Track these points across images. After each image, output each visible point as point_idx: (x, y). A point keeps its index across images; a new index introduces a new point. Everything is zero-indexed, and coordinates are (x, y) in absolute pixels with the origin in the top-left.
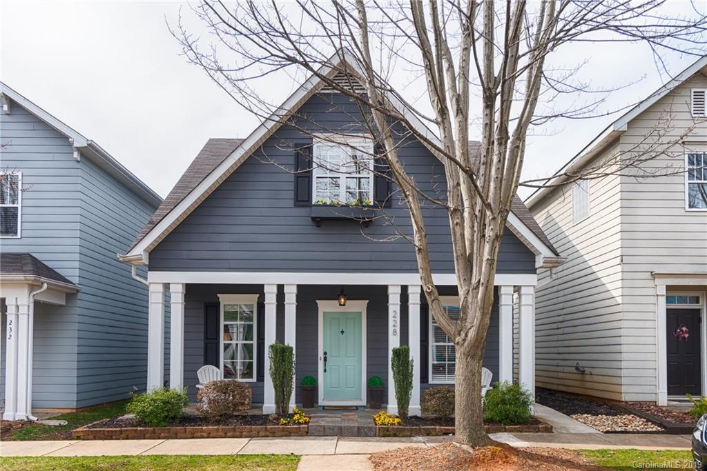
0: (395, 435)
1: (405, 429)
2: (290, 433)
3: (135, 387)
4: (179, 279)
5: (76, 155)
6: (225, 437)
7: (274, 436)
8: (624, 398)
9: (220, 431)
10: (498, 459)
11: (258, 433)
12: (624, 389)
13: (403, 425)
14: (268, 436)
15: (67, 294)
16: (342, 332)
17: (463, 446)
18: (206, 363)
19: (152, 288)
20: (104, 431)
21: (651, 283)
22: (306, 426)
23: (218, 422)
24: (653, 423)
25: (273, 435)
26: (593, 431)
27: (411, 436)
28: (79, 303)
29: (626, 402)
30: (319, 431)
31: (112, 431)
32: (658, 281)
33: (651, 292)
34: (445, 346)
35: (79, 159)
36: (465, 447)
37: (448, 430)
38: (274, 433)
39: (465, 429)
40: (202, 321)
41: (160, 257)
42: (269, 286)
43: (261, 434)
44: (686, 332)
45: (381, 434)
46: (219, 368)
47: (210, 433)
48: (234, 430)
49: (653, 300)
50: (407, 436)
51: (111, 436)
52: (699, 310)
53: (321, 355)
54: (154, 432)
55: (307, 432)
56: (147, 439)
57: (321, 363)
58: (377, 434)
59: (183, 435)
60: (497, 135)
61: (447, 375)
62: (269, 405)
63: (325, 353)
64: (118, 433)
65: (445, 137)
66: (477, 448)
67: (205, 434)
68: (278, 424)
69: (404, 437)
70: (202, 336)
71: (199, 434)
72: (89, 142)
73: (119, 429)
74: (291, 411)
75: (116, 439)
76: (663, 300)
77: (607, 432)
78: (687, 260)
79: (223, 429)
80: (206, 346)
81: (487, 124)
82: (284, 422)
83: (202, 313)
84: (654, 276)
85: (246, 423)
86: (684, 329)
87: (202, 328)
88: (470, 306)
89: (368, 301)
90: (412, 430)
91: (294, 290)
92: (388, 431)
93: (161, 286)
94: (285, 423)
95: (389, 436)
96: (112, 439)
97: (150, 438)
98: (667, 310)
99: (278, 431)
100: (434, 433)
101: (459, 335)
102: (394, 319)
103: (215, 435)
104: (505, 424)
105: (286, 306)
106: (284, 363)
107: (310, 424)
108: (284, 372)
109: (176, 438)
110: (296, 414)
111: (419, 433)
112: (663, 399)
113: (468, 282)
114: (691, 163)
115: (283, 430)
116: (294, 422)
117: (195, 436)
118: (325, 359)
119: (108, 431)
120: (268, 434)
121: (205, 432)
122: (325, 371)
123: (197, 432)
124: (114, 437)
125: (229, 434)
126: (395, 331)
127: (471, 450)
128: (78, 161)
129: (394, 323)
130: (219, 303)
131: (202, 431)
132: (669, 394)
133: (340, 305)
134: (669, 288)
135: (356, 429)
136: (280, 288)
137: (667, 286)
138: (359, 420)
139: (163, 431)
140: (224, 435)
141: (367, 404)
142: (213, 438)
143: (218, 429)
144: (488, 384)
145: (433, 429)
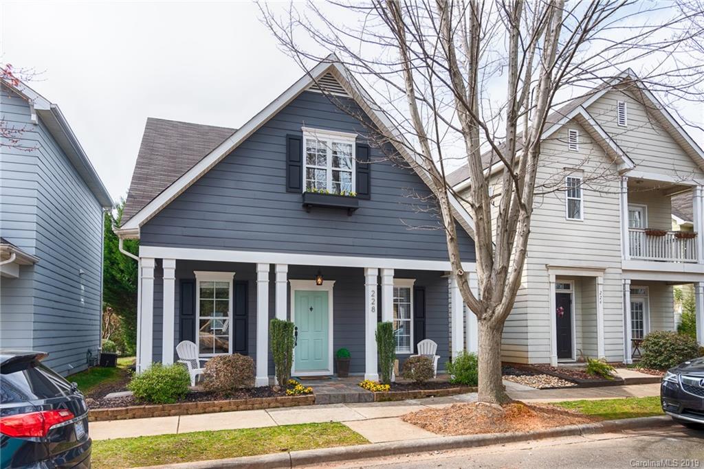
0: (390, 400)
1: (397, 394)
2: (299, 402)
3: (70, 365)
4: (171, 255)
5: (34, 118)
6: (237, 410)
7: (284, 407)
8: (531, 361)
9: (232, 404)
10: (523, 414)
11: (269, 404)
12: (530, 354)
13: (393, 391)
14: (278, 407)
15: (20, 265)
16: (311, 309)
17: (493, 405)
18: (182, 339)
19: (142, 263)
20: (107, 411)
21: (545, 273)
22: (311, 395)
23: (226, 396)
24: (566, 380)
25: (283, 405)
26: (528, 388)
27: (402, 400)
28: (36, 276)
29: (532, 365)
30: (326, 399)
31: (116, 411)
32: (551, 272)
33: (546, 279)
34: (397, 321)
35: (37, 123)
36: (495, 405)
37: (431, 392)
38: (283, 403)
39: (492, 390)
40: (178, 297)
41: (152, 232)
42: (262, 265)
43: (272, 405)
44: (563, 311)
45: (378, 399)
47: (221, 407)
48: (246, 403)
49: (547, 286)
50: (399, 400)
51: (116, 416)
52: (569, 294)
54: (163, 409)
55: (314, 401)
56: (157, 416)
58: (375, 400)
59: (195, 411)
60: (532, 150)
61: (399, 346)
62: (262, 378)
63: (296, 329)
64: (124, 413)
65: (472, 145)
66: (504, 405)
67: (217, 409)
68: (285, 395)
69: (397, 400)
70: (178, 312)
71: (211, 409)
72: (54, 106)
73: (124, 408)
75: (121, 419)
76: (553, 286)
77: (542, 389)
78: (568, 256)
80: (182, 321)
81: (512, 139)
82: (291, 392)
83: (177, 289)
84: (548, 267)
85: (254, 395)
86: (561, 308)
87: (178, 304)
88: (494, 288)
89: (334, 282)
90: (403, 394)
91: (286, 269)
92: (383, 396)
93: (153, 261)
94: (292, 394)
95: (385, 400)
96: (116, 419)
97: (159, 416)
98: (556, 293)
99: (288, 402)
100: (420, 396)
101: (486, 311)
102: (372, 298)
103: (227, 409)
104: (470, 386)
105: (277, 285)
107: (316, 393)
109: (188, 414)
111: (408, 396)
112: (555, 362)
113: (489, 268)
114: (569, 184)
115: (292, 400)
117: (207, 410)
118: (296, 334)
119: (113, 411)
120: (279, 405)
121: (217, 406)
122: (296, 344)
123: (209, 406)
124: (118, 417)
125: (241, 407)
126: (373, 308)
127: (500, 408)
128: (35, 125)
129: (372, 301)
130: (195, 280)
131: (214, 405)
132: (558, 358)
133: (318, 284)
134: (558, 277)
135: (357, 396)
137: (556, 276)
139: (174, 408)
140: (236, 409)
141: (334, 372)
142: (225, 411)
143: (230, 403)
144: (434, 353)
145: (419, 392)
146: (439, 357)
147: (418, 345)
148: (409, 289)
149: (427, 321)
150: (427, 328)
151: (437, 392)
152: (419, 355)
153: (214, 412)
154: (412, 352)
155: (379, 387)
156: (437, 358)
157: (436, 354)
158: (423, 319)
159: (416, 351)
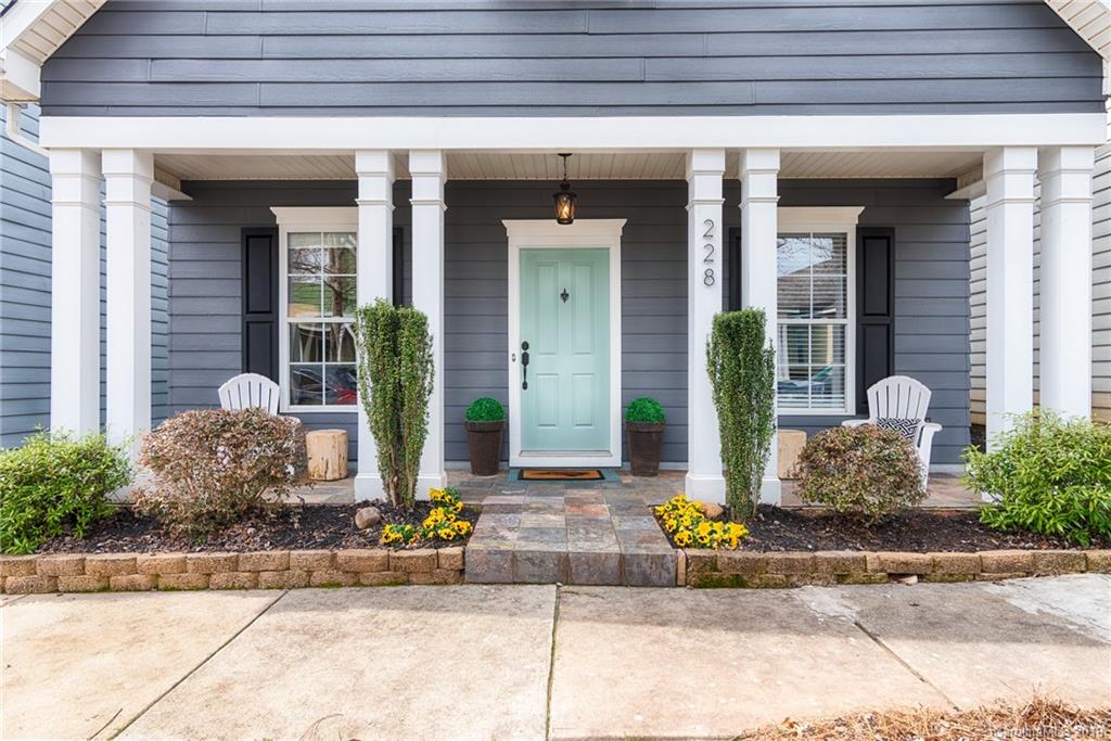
0: (738, 582)
1: (765, 561)
2: (407, 575)
6: (206, 588)
9: (190, 567)
11: (308, 572)
13: (758, 548)
16: (565, 296)
18: (247, 369)
19: (57, 164)
22: (456, 550)
23: (193, 539)
27: (787, 585)
30: (500, 568)
34: (806, 327)
37: (905, 563)
38: (356, 573)
40: (236, 270)
42: (368, 156)
43: (318, 575)
45: (695, 580)
46: (278, 383)
47: (157, 576)
48: (236, 564)
50: (776, 586)
53: (514, 349)
55: (460, 572)
57: (515, 368)
58: (682, 577)
59: (74, 582)
61: (810, 395)
63: (525, 346)
67: (143, 580)
68: (373, 543)
69: (767, 586)
70: (236, 307)
71: (123, 579)
74: (422, 494)
79: (198, 564)
82: (393, 536)
83: (236, 252)
87: (236, 289)
89: (625, 221)
90: (790, 566)
91: (436, 165)
92: (715, 568)
94: (396, 541)
95: (720, 583)
99: (372, 569)
100: (860, 575)
102: (706, 242)
105: (415, 209)
106: (396, 359)
107: (472, 545)
108: (399, 387)
110: (437, 504)
115: (387, 564)
116: (425, 535)
118: (525, 360)
120: (339, 577)
121: (143, 572)
122: (525, 386)
123: (118, 572)
125: (216, 579)
126: (709, 275)
129: (705, 253)
130: (276, 229)
133: (560, 221)
135: (615, 562)
136: (400, 159)
138: (616, 520)
140: (201, 583)
141: (623, 460)
142: (166, 589)
143: (184, 561)
144: (922, 415)
145: (855, 560)
146: (938, 428)
147: (871, 392)
148: (844, 236)
149: (899, 326)
150: (900, 343)
151: (935, 565)
152: (873, 420)
153: (134, 588)
154: (851, 409)
155: (704, 528)
156: (931, 430)
157: (928, 419)
158: (886, 320)
159: (862, 409)
